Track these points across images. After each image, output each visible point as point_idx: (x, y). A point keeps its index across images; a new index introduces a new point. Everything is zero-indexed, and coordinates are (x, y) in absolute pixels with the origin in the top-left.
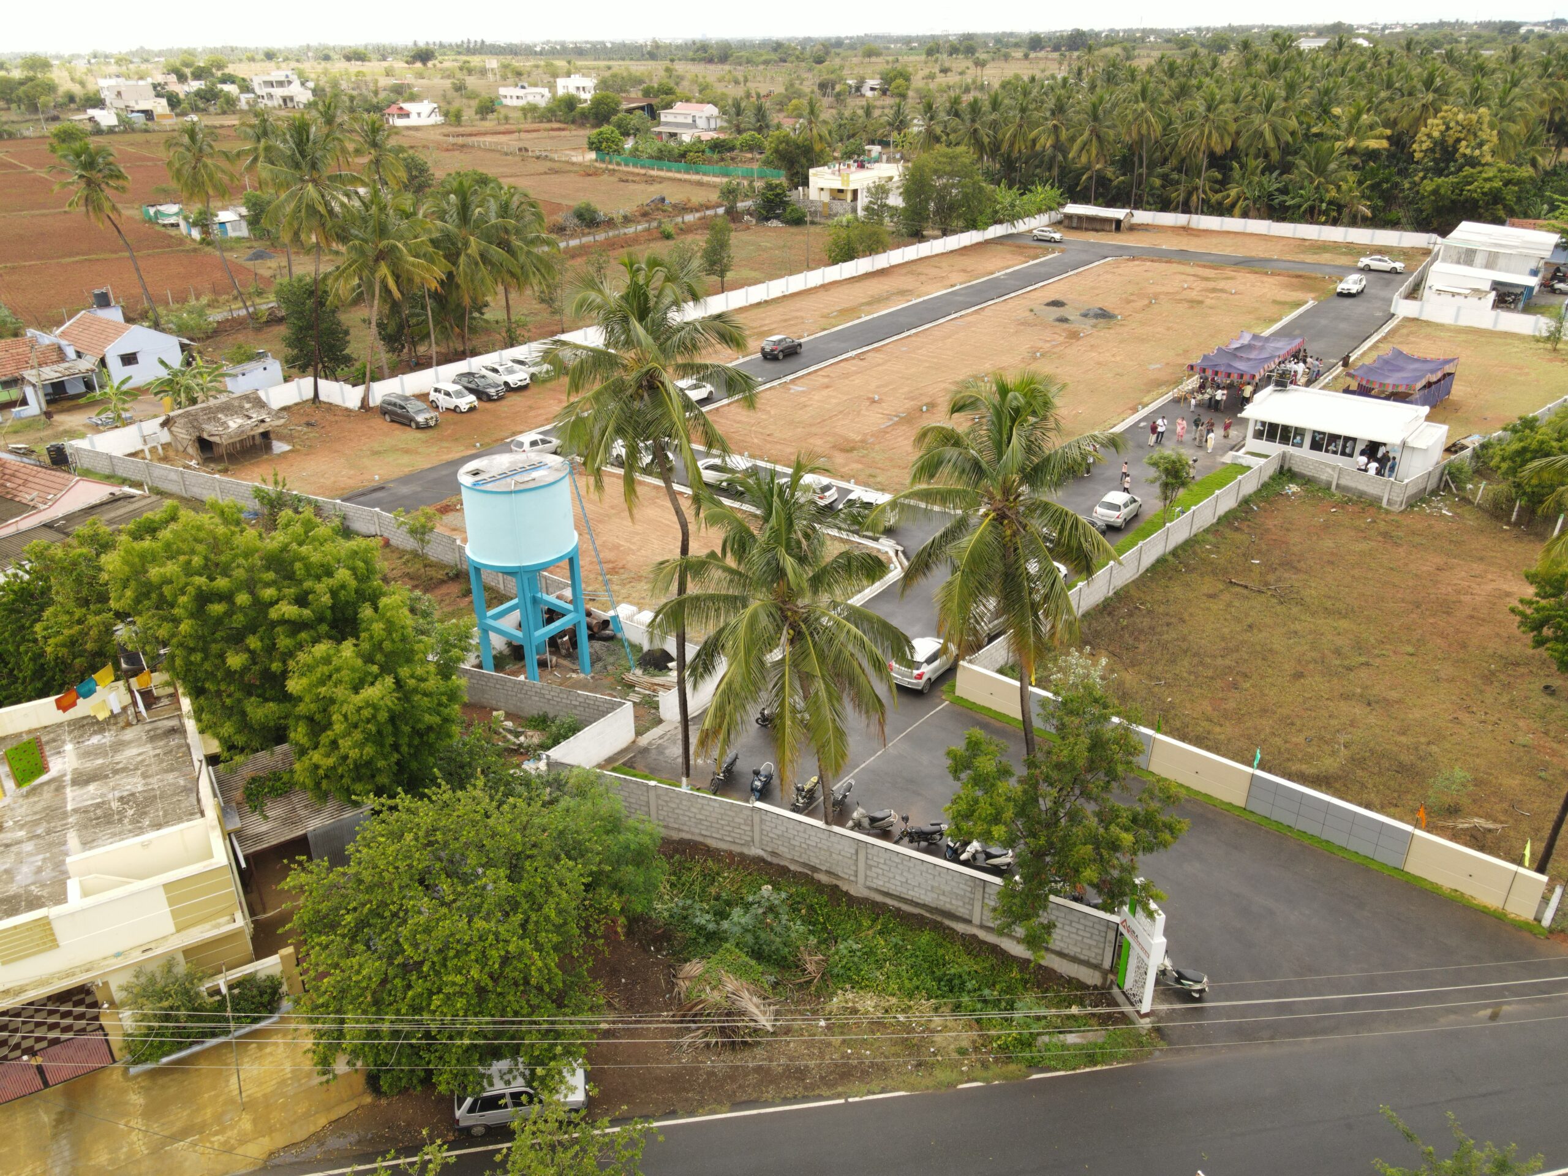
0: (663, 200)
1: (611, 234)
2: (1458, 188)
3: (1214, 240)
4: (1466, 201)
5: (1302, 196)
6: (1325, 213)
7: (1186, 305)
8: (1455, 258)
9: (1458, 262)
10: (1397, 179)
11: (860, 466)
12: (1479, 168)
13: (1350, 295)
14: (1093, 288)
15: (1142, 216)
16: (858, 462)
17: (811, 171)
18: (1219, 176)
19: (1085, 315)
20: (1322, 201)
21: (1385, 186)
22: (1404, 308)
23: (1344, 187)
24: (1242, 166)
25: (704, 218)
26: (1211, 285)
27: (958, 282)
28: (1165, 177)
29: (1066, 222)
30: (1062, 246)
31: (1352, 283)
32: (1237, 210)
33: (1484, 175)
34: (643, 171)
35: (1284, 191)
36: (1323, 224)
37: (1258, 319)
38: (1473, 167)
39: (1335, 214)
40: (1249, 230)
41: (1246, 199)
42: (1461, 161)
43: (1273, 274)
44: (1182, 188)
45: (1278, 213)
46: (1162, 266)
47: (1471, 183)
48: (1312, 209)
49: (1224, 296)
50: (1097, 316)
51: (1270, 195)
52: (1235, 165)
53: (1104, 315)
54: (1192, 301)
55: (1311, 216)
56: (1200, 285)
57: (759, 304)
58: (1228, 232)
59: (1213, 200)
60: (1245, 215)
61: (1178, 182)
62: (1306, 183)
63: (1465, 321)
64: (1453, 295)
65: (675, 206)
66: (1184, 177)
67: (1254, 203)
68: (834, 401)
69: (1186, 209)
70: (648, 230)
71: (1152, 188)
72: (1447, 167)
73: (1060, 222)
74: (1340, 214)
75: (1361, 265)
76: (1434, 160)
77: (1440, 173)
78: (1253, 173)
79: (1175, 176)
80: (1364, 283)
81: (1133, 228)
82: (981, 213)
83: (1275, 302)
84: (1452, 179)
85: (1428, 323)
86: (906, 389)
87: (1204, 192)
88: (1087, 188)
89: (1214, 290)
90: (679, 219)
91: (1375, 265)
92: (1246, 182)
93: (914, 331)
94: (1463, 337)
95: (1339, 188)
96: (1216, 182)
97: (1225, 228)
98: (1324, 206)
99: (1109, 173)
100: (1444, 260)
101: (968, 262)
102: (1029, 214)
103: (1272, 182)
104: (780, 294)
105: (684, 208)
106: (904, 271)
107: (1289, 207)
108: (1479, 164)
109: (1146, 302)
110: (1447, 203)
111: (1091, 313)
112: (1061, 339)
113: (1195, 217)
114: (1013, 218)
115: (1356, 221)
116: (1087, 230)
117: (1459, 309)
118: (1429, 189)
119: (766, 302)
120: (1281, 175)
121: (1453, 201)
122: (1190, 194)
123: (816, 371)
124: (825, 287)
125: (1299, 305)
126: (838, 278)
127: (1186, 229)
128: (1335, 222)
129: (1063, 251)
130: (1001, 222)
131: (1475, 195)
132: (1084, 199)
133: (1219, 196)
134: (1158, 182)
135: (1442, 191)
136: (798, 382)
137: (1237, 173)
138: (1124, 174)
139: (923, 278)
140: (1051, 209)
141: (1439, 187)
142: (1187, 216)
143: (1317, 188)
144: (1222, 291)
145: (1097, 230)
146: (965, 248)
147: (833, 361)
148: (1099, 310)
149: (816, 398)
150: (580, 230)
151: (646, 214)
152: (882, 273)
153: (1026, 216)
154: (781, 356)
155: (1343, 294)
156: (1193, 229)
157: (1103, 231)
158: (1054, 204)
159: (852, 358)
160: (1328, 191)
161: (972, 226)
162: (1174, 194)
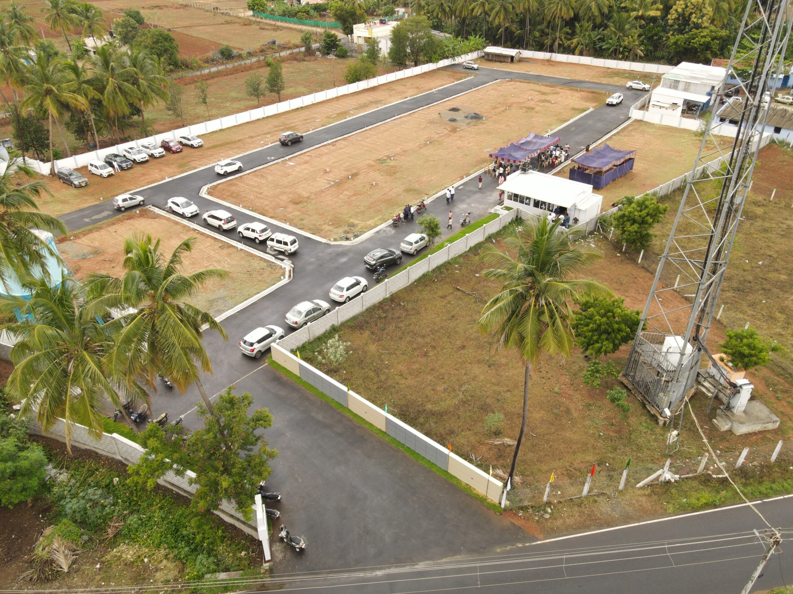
0: (274, 43)
1: (236, 64)
2: (688, 41)
3: (561, 68)
4: (692, 48)
5: (610, 43)
6: (622, 53)
7: (524, 110)
8: (669, 85)
9: (670, 88)
10: (662, 34)
11: (299, 213)
12: (700, 30)
13: (612, 105)
14: (481, 99)
15: (527, 54)
16: (299, 210)
17: (354, 26)
18: (570, 31)
19: (466, 117)
20: (621, 47)
21: (655, 38)
22: (635, 114)
23: (632, 39)
24: (581, 26)
25: (292, 53)
26: (544, 97)
27: (411, 94)
28: (542, 31)
29: (486, 57)
30: (477, 72)
31: (614, 99)
32: (577, 51)
33: (702, 34)
34: (273, 23)
35: (602, 40)
36: (621, 59)
37: (558, 120)
38: (697, 29)
39: (626, 54)
40: (581, 62)
41: (582, 44)
42: (692, 25)
43: (580, 91)
44: (549, 37)
45: (598, 53)
46: (524, 86)
47: (694, 39)
48: (616, 50)
49: (547, 104)
50: (472, 118)
51: (595, 43)
52: (577, 25)
53: (477, 117)
54: (528, 108)
55: (614, 54)
56: (538, 97)
57: (297, 109)
58: (571, 63)
59: (566, 45)
60: (581, 54)
61: (547, 34)
62: (613, 36)
63: (665, 122)
64: (661, 107)
65: (279, 46)
66: (550, 31)
67: (586, 47)
68: (305, 172)
69: (552, 51)
70: (259, 61)
71: (535, 37)
72: (685, 29)
73: (483, 57)
75: (628, 86)
76: (678, 25)
77: (681, 32)
78: (586, 30)
79: (546, 30)
80: (622, 98)
81: (521, 60)
82: (435, 53)
83: (574, 109)
84: (686, 36)
85: (646, 123)
86: (348, 164)
87: (561, 40)
88: (500, 38)
89: (545, 101)
90: (277, 55)
91: (635, 86)
92: (582, 35)
93: (370, 127)
94: (660, 132)
95: (629, 39)
96: (567, 33)
97: (569, 61)
98: (621, 49)
99: (514, 27)
100: (663, 86)
101: (422, 83)
102: (466, 53)
103: (595, 35)
104: (311, 103)
105: (284, 48)
106: (385, 88)
107: (603, 50)
108: (701, 27)
109: (504, 108)
111: (470, 116)
112: (446, 132)
113: (554, 55)
114: (453, 56)
115: (636, 58)
116: (496, 61)
117: (662, 115)
118: (672, 41)
119: (302, 108)
120: (603, 30)
121: (685, 48)
122: (554, 41)
123: (305, 153)
124: (337, 98)
125: (584, 110)
126: (346, 92)
127: (549, 62)
128: (626, 58)
129: (476, 75)
130: (447, 58)
131: (696, 45)
132: (496, 43)
133: (569, 42)
134: (537, 34)
135: (679, 43)
136: (292, 160)
137: (578, 31)
138: (521, 29)
139: (393, 92)
140: (479, 49)
141: (678, 40)
142: (550, 54)
143: (618, 39)
144: (549, 101)
145: (501, 62)
146: (425, 73)
147: (317, 146)
148: (475, 114)
149: (297, 170)
150: (221, 61)
151: (262, 51)
152: (373, 89)
153: (462, 54)
154: (290, 143)
155: (608, 105)
156: (553, 61)
157: (504, 62)
158: (480, 47)
159: (329, 144)
160: (624, 41)
161: (430, 61)
162: (546, 41)
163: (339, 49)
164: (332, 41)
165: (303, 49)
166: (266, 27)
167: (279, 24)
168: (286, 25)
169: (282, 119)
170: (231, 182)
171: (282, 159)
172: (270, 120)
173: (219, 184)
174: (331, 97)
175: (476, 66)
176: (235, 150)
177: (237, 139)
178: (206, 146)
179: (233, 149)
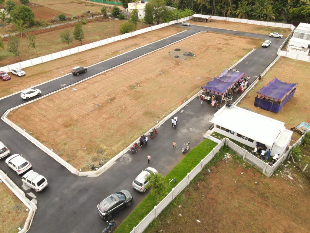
2: (299, 11)
3: (232, 25)
4: (301, 15)
5: (257, 12)
6: (263, 17)
7: (217, 50)
8: (298, 36)
9: (299, 37)
10: (283, 8)
12: (306, 6)
13: (265, 47)
14: (192, 43)
15: (214, 17)
17: (129, 4)
18: (235, 6)
19: (184, 55)
20: (262, 14)
21: (280, 9)
22: (281, 53)
23: (268, 10)
24: (241, 4)
26: (226, 42)
27: (155, 40)
28: (221, 6)
29: (193, 19)
30: (189, 27)
31: (266, 43)
32: (239, 16)
33: (307, 8)
35: (252, 11)
36: (262, 20)
37: (236, 56)
38: (304, 5)
39: (265, 17)
40: (242, 22)
41: (242, 13)
42: (301, 3)
43: (245, 38)
44: (225, 9)
45: (250, 17)
46: (214, 35)
47: (303, 10)
48: (259, 16)
49: (229, 46)
50: (188, 55)
51: (248, 12)
52: (240, 3)
53: (190, 55)
54: (218, 49)
55: (259, 18)
56: (223, 42)
57: (91, 49)
58: (236, 23)
59: (233, 13)
60: (241, 18)
61: (224, 8)
62: (258, 9)
63: (300, 58)
64: (297, 50)
66: (226, 6)
67: (244, 14)
69: (226, 16)
71: (218, 9)
72: (297, 5)
73: (192, 19)
74: (267, 18)
75: (270, 35)
76: (293, 3)
77: (295, 7)
78: (244, 6)
79: (224, 6)
80: (270, 43)
81: (211, 21)
82: (168, 18)
83: (244, 49)
84: (298, 9)
85: (288, 59)
87: (231, 10)
88: (201, 9)
89: (227, 44)
91: (274, 35)
92: (242, 8)
93: (129, 61)
94: (299, 65)
95: (267, 10)
96: (234, 7)
97: (236, 21)
98: (263, 15)
99: (207, 4)
100: (294, 37)
101: (160, 33)
102: (183, 17)
103: (249, 8)
106: (141, 36)
107: (253, 15)
108: (306, 4)
109: (205, 49)
110: (296, 16)
111: (186, 54)
112: (173, 65)
113: (228, 18)
114: (177, 19)
115: (271, 20)
116: (198, 21)
117: (298, 54)
118: (291, 11)
119: (93, 48)
120: (252, 6)
121: (298, 15)
122: (227, 11)
123: (86, 81)
125: (250, 50)
128: (265, 20)
129: (189, 29)
130: (174, 20)
131: (304, 14)
132: (198, 12)
133: (235, 12)
134: (219, 8)
135: (295, 12)
137: (240, 6)
138: (211, 5)
139: (145, 39)
140: (190, 15)
142: (226, 18)
143: (261, 10)
144: (229, 44)
145: (201, 22)
146: (163, 28)
147: (95, 75)
148: (189, 53)
149: (77, 94)
150: (59, 22)
151: (82, 16)
152: (134, 37)
153: (182, 18)
154: (78, 74)
155: (263, 47)
156: (227, 21)
157: (203, 22)
158: (190, 14)
159: (102, 74)
160: (264, 11)
161: (165, 21)
162: (223, 11)
163: (120, 15)
164: (117, 11)
165: (102, 16)
166: (89, 5)
167: (95, 3)
168: (98, 3)
169: (80, 56)
170: (29, 106)
171: (70, 86)
172: (73, 56)
173: (20, 107)
174: (111, 42)
175: (188, 24)
176: (44, 79)
177: (49, 70)
178: (27, 75)
179: (44, 77)
